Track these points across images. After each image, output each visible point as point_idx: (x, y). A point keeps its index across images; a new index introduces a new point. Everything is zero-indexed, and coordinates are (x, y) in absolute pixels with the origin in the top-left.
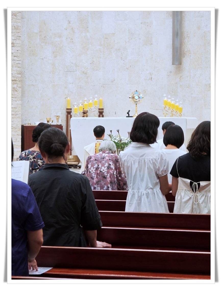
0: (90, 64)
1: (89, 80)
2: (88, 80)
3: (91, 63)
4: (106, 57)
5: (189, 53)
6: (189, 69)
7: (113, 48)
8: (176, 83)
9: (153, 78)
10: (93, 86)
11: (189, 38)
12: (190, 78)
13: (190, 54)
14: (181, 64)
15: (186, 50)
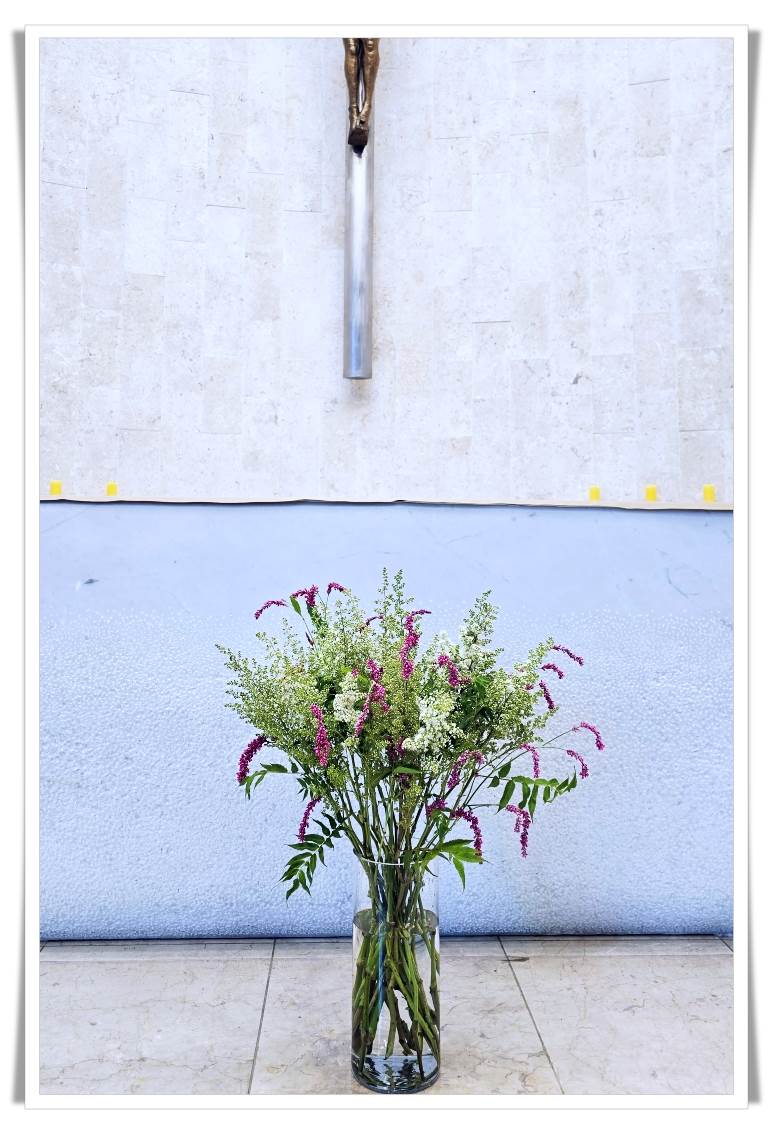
0: (80, 364)
1: (74, 413)
2: (70, 413)
3: (82, 361)
4: (133, 346)
5: (391, 349)
6: (390, 395)
7: (157, 319)
8: (351, 434)
9: (279, 420)
10: (87, 432)
11: (388, 306)
12: (393, 421)
13: (392, 352)
14: (369, 376)
15: (379, 340)
